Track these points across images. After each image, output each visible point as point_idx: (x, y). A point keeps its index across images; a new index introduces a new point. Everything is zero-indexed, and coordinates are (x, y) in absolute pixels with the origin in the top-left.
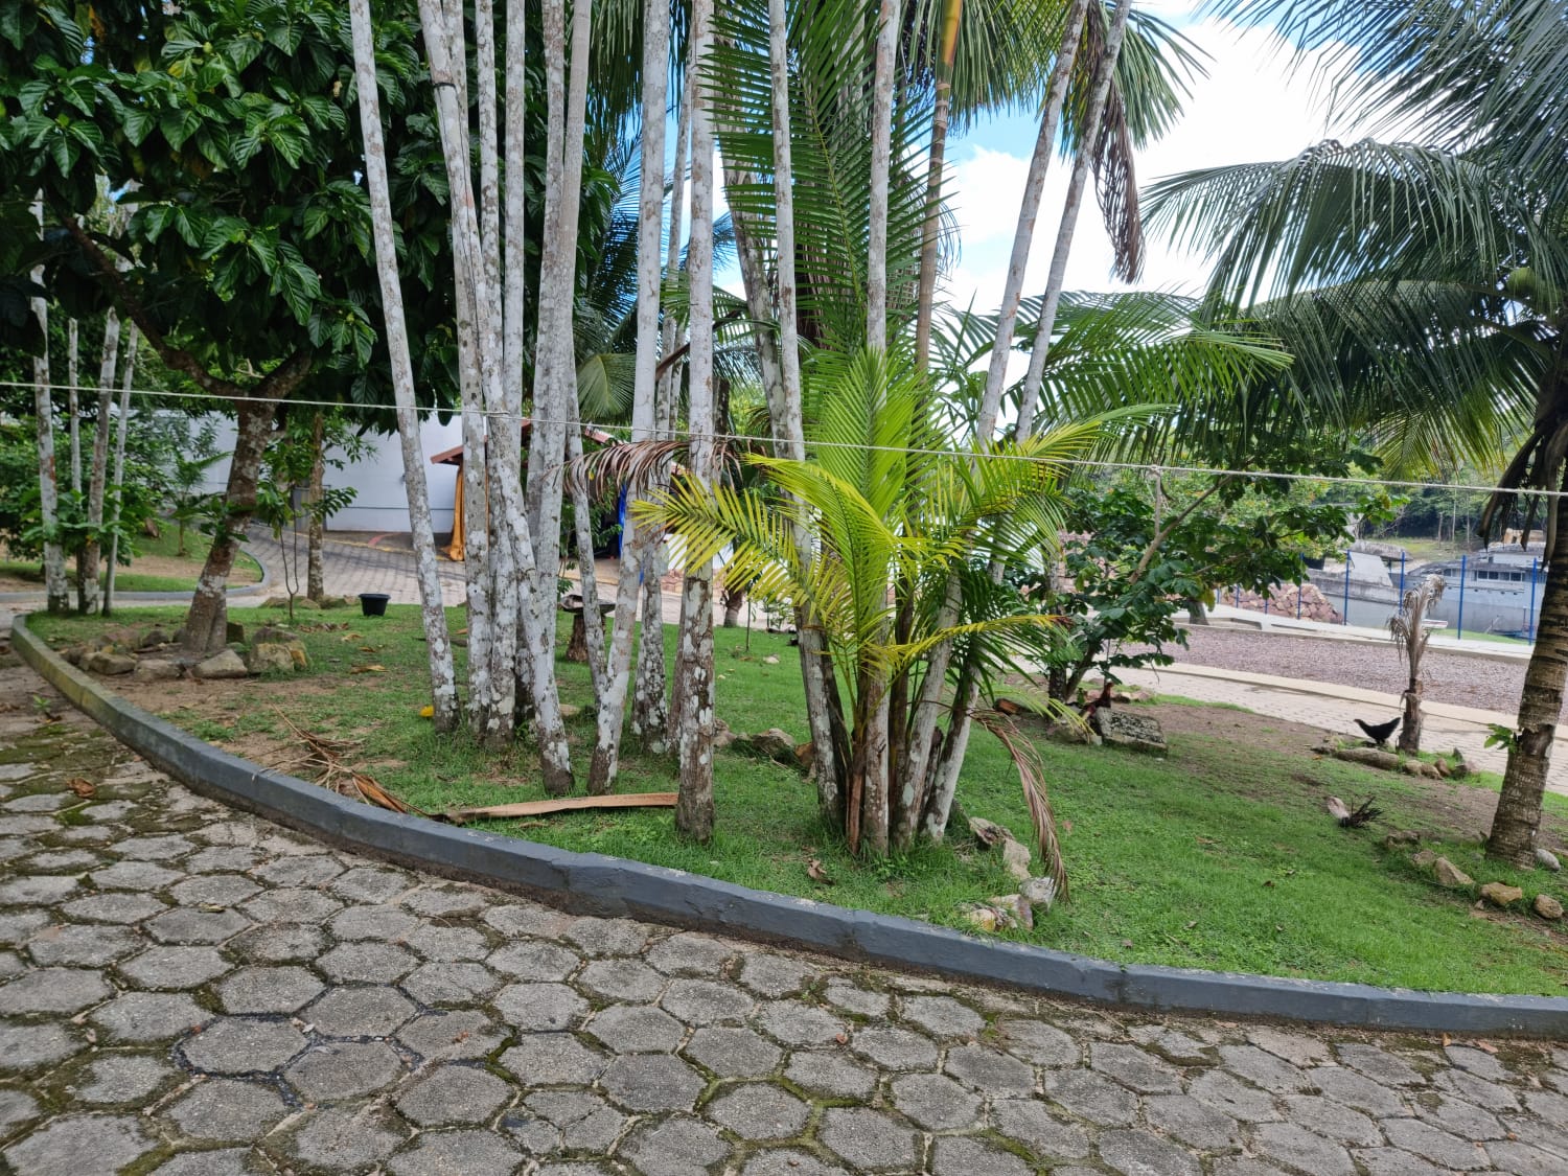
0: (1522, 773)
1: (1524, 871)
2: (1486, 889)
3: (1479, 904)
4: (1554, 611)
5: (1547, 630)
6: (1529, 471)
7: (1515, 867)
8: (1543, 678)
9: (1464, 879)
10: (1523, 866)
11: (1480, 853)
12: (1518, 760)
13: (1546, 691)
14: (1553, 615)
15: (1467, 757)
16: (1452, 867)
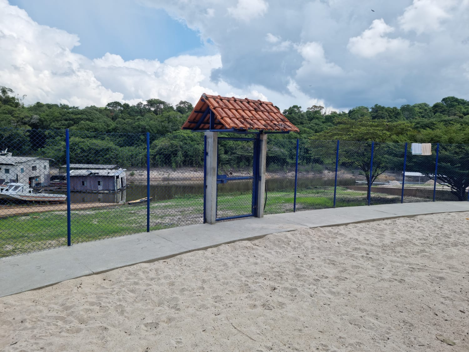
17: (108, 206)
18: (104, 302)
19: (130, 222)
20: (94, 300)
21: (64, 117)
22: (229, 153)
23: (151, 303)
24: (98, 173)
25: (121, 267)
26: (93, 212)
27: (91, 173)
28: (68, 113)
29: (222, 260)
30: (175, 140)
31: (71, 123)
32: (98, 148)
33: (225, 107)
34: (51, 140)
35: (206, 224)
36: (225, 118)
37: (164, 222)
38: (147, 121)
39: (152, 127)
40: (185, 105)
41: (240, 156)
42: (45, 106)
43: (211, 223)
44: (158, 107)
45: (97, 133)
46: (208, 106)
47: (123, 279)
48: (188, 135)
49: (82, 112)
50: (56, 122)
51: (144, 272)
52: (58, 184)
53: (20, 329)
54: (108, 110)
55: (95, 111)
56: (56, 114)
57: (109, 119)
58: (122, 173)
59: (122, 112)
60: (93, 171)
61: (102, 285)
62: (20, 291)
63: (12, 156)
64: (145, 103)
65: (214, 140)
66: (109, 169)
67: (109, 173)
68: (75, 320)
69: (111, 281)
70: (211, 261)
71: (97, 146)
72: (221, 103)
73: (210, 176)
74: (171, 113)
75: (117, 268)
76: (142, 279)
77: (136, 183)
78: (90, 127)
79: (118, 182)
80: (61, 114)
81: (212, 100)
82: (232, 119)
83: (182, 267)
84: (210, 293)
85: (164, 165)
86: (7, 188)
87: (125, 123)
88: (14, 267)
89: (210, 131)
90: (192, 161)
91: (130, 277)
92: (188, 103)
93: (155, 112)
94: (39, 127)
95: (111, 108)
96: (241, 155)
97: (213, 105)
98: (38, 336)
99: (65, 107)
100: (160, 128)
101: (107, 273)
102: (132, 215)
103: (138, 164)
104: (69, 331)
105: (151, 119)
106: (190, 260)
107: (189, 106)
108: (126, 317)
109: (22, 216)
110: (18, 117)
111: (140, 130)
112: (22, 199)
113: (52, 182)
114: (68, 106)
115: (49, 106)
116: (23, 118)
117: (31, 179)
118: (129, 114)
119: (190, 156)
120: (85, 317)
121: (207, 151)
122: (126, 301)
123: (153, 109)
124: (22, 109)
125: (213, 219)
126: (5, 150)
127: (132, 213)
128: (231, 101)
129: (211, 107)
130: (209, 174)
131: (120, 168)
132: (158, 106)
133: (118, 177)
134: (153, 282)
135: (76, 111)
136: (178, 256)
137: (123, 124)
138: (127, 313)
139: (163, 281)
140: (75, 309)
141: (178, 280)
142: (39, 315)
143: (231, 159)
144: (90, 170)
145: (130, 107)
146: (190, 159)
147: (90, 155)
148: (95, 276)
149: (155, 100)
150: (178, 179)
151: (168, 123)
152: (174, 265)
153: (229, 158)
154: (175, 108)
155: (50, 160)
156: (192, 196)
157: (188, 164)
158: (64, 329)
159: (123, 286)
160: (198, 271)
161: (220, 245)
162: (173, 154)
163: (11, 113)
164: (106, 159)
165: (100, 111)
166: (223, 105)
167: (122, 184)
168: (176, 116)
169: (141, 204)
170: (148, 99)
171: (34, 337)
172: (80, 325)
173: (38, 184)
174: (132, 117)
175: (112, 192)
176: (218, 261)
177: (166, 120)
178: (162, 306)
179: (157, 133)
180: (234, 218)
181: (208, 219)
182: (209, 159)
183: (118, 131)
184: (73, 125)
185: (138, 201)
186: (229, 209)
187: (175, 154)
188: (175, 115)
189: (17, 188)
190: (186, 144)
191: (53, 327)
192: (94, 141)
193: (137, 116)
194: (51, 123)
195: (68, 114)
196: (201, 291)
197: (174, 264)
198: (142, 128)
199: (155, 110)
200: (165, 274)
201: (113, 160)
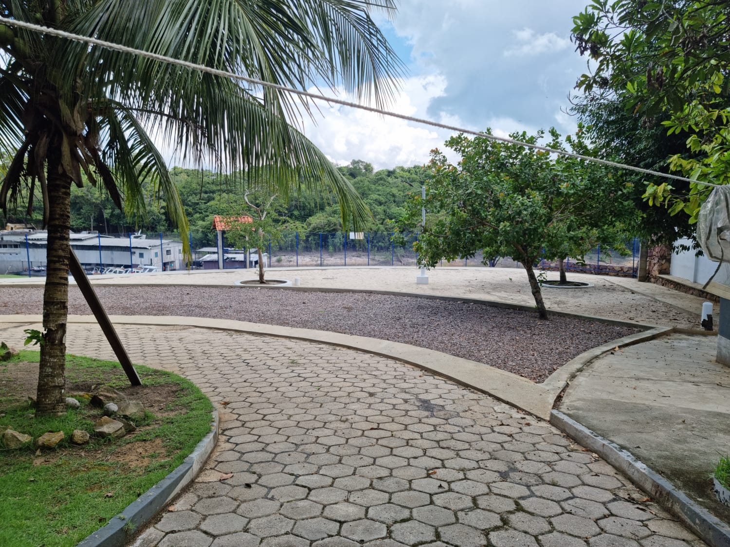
0: (51, 356)
1: (60, 417)
2: (41, 440)
3: (38, 453)
4: (55, 254)
5: (52, 266)
6: (25, 166)
7: (55, 416)
8: (55, 296)
9: (25, 438)
10: (60, 414)
11: (31, 414)
12: (48, 349)
13: (58, 303)
14: (55, 256)
15: (9, 345)
16: (16, 434)
21: (204, 189)
27: (228, 258)
30: (334, 217)
31: (211, 197)
39: (308, 199)
56: (194, 184)
60: (230, 256)
63: (146, 238)
80: (200, 184)
85: (319, 248)
100: (319, 200)
103: (286, 248)
107: (365, 166)
117: (165, 264)
126: (138, 232)
133: (256, 263)
144: (227, 255)
157: (350, 248)
179: (315, 207)
187: (333, 234)
198: (296, 201)
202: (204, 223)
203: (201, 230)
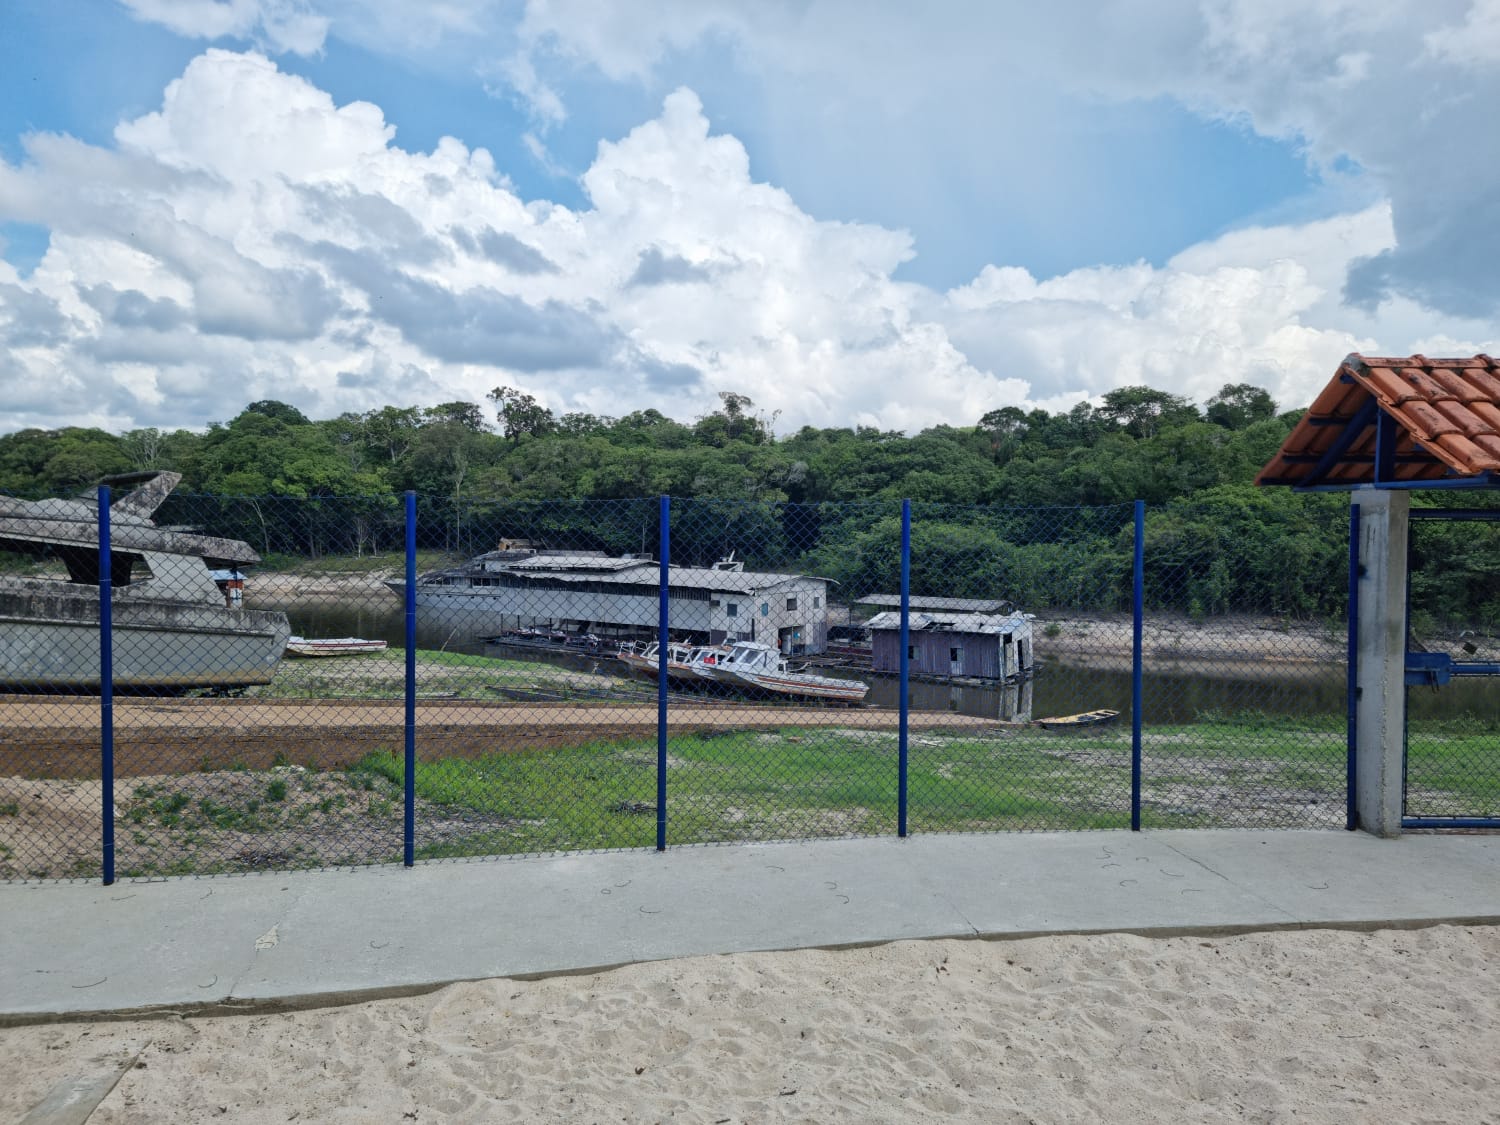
17: (979, 727)
18: (1020, 1037)
19: (1048, 787)
20: (987, 1021)
21: (868, 463)
22: (1431, 565)
23: (1172, 1081)
24: (951, 624)
25: (1059, 933)
26: (937, 741)
27: (933, 624)
28: (878, 450)
29: (1447, 983)
30: (1202, 521)
31: (882, 479)
32: (952, 549)
33: (1446, 394)
34: (831, 528)
35: (1357, 834)
36: (1445, 437)
37: (1166, 802)
38: (1104, 462)
39: (1120, 479)
40: (1240, 397)
41: (1480, 577)
42: (822, 436)
43: (1381, 833)
44: (1141, 413)
45: (952, 506)
46: (1371, 398)
47: (1069, 972)
48: (1250, 501)
49: (913, 446)
50: (846, 478)
51: (1135, 965)
52: (844, 650)
53: (798, 1053)
54: (986, 433)
55: (947, 442)
56: (849, 456)
57: (986, 461)
58: (1020, 626)
59: (1024, 437)
60: (940, 618)
61: (1003, 977)
62: (795, 946)
63: (744, 570)
64: (1099, 402)
65: (1393, 520)
66: (982, 612)
67: (982, 625)
68: (940, 1070)
69: (1030, 970)
70: (1397, 980)
71: (951, 542)
72: (1427, 383)
73: (1375, 655)
74: (1189, 429)
75: (1048, 934)
76: (1132, 990)
77: (1065, 660)
78: (934, 488)
79: (1009, 654)
80: (858, 454)
81: (1388, 377)
82: (1481, 437)
83: (1275, 979)
84: (1407, 1104)
85: (1162, 605)
86: (732, 654)
87: (1033, 472)
88: (775, 872)
89: (1377, 488)
90: (1268, 593)
91: (1087, 971)
92: (1252, 389)
93: (1133, 430)
94: (806, 493)
95: (992, 428)
96: (1488, 574)
97: (1390, 392)
98: (845, 1087)
99: (870, 434)
100: (1149, 482)
101: (1018, 942)
102: (1054, 762)
103: (1070, 601)
104: (927, 1099)
105: (1119, 454)
106: (1306, 960)
107: (1255, 399)
108: (1091, 1105)
109: (763, 733)
110: (759, 468)
111: (1080, 489)
112: (763, 685)
113: (831, 644)
114: (876, 431)
115: (832, 435)
116: (771, 472)
117: (783, 633)
118: (1047, 441)
119: (1261, 575)
120: (968, 1066)
121: (1362, 561)
122: (1086, 1051)
123: (1123, 421)
124: (769, 449)
125: (1392, 818)
126: (728, 555)
127: (1055, 758)
128: (1471, 372)
129: (1385, 401)
130: (1372, 646)
131: (1014, 610)
132: (1142, 409)
133: (1008, 638)
134: (1172, 1006)
135: (897, 444)
136: (1258, 936)
137: (1027, 475)
138: (1094, 1092)
139: (1207, 1012)
140: (936, 1034)
141: (1268, 1023)
142: (844, 1026)
143: (1439, 591)
144: (929, 615)
145: (1051, 421)
146: (1259, 586)
147: (930, 570)
148: (983, 943)
149: (1133, 390)
150: (1211, 656)
151: (1179, 462)
152: (1242, 966)
153: (1431, 586)
154: (1203, 411)
155: (828, 583)
156: (1267, 720)
157: (1253, 604)
158: (913, 1090)
159: (1073, 999)
160: (1344, 1007)
161: (1433, 923)
162: (1195, 568)
163: (744, 459)
164: (975, 579)
165: (962, 437)
166: (1437, 390)
167: (1021, 662)
168: (1206, 437)
169: (1084, 732)
170: (1109, 390)
171: (835, 1088)
172: (955, 1090)
173: (799, 648)
174: (1056, 452)
175: (990, 682)
176: (1427, 986)
177: (1168, 454)
178: (1212, 1100)
179: (1139, 496)
180: (1487, 826)
181: (1368, 815)
182: (1369, 592)
183: (1012, 497)
184: (887, 484)
185: (1073, 719)
186: (1440, 785)
187: (1201, 565)
188: (1202, 436)
189: (753, 654)
190: (1244, 532)
191: (883, 1074)
192: (942, 528)
193: (1072, 446)
194: (833, 481)
195: (878, 454)
196: (1363, 1084)
197: (1243, 960)
198: (1087, 485)
199: (1131, 423)
200: (1215, 991)
201: (995, 587)
202: (868, 537)
203: (860, 553)
